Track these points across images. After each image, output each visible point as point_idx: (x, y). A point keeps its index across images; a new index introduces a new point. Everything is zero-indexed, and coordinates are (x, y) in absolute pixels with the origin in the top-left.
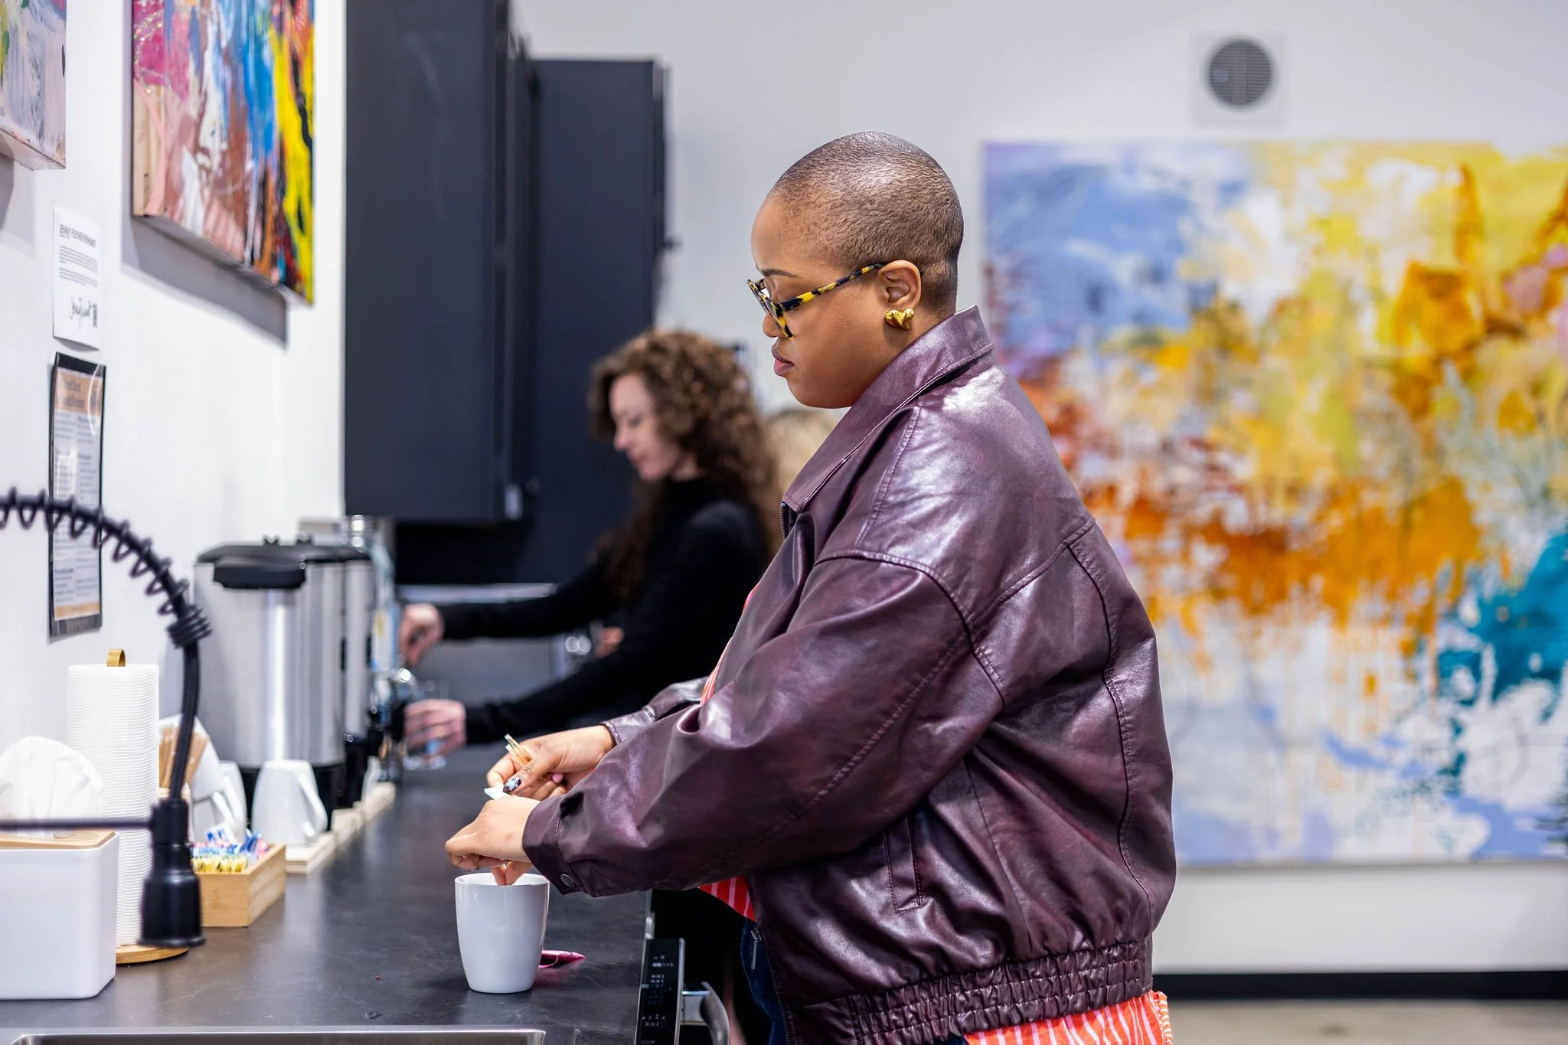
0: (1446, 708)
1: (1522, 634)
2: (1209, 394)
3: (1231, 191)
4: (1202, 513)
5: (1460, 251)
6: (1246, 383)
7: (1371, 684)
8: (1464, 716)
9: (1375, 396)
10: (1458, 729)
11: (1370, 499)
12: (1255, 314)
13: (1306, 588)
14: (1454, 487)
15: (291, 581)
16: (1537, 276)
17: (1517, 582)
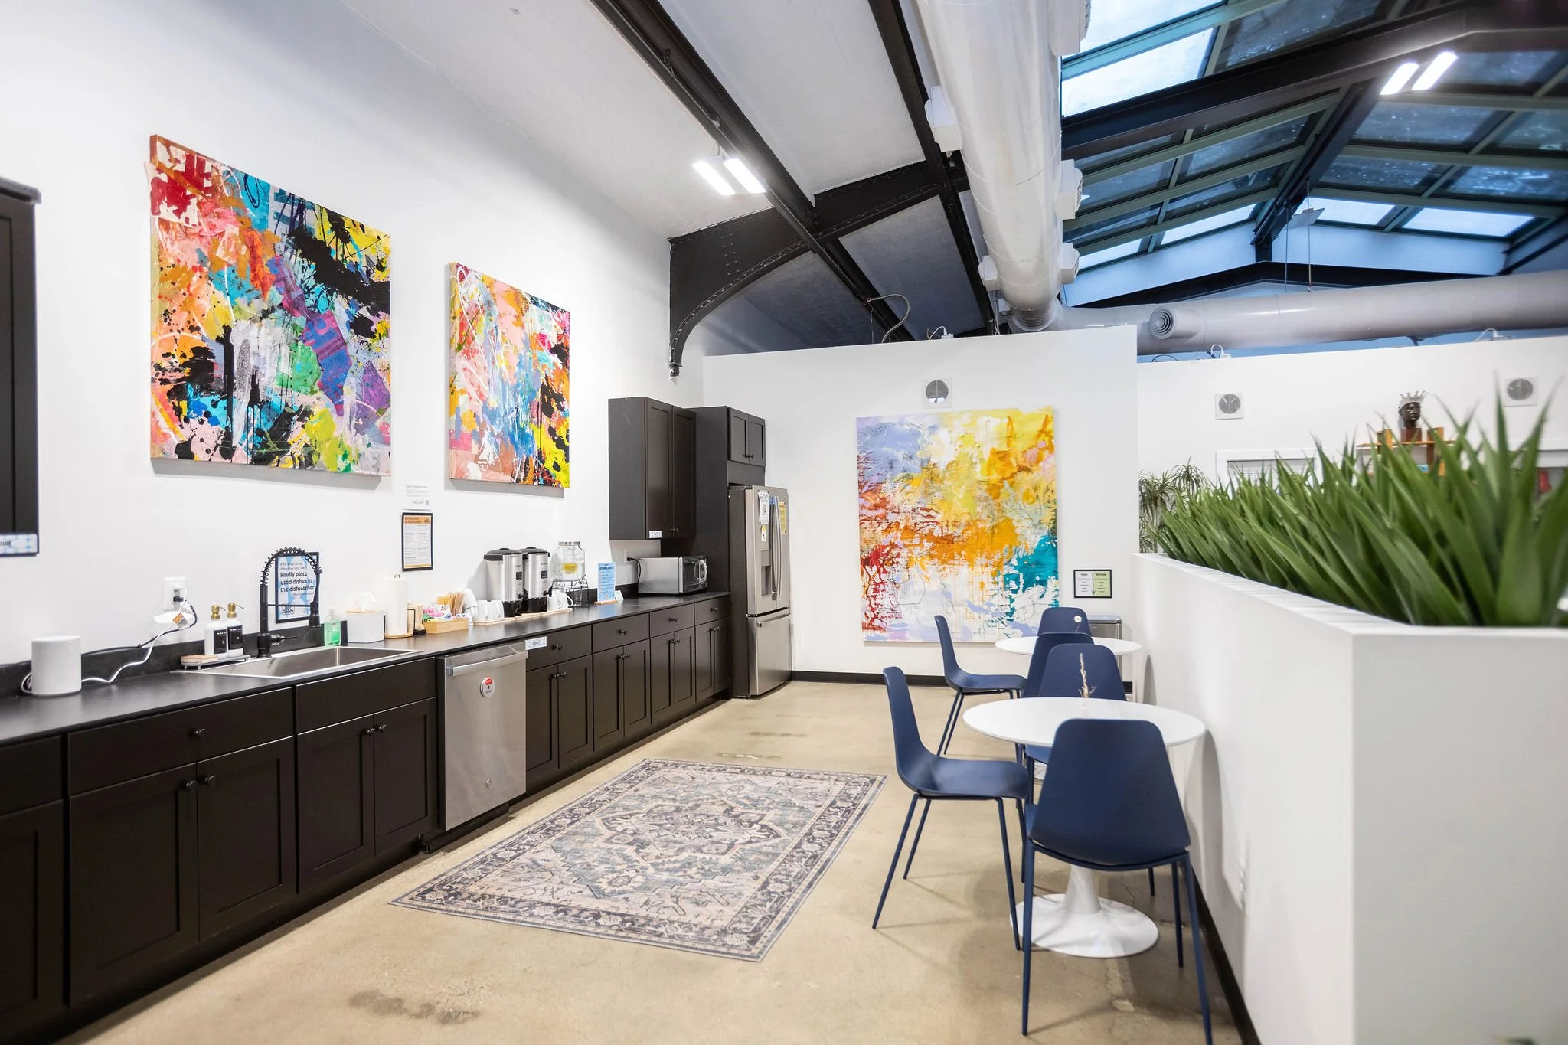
0: (1008, 593)
1: (1033, 569)
2: (927, 494)
3: (933, 429)
4: (926, 531)
5: (1008, 446)
6: (939, 490)
7: (982, 584)
8: (1013, 596)
9: (982, 493)
10: (1012, 601)
11: (980, 526)
12: (942, 467)
13: (960, 554)
14: (1009, 520)
15: (499, 558)
16: (1035, 451)
17: (1031, 552)
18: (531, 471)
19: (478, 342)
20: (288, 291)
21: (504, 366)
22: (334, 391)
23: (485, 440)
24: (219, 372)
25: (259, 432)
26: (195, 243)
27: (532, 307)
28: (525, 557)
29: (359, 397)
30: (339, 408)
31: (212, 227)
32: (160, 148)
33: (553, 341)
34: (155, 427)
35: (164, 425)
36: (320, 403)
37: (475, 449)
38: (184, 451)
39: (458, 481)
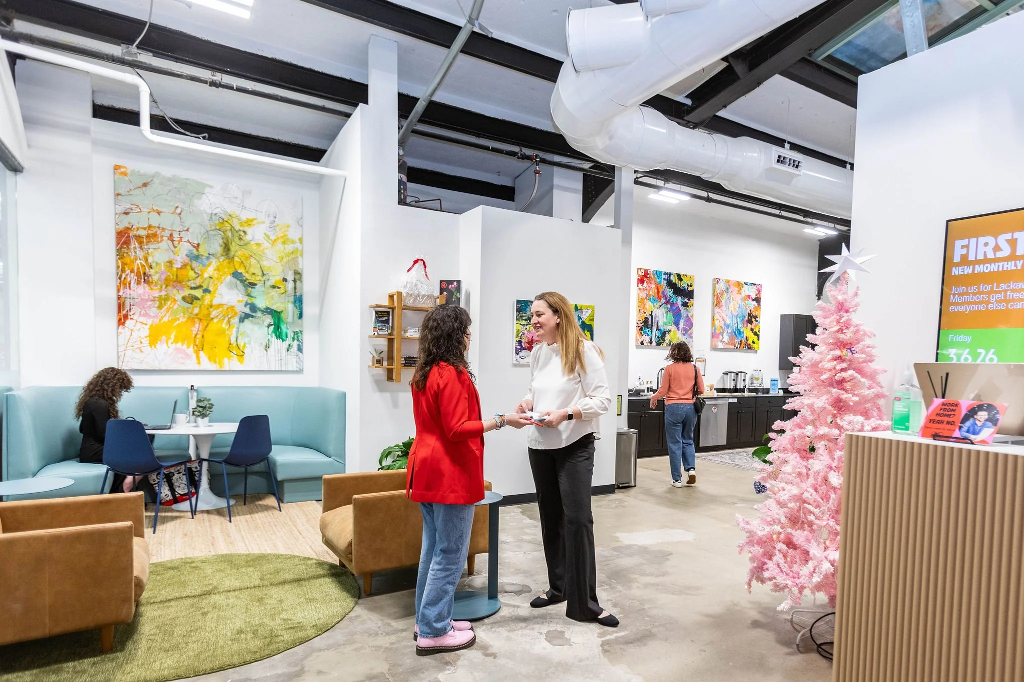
18: (743, 344)
19: (723, 302)
20: (666, 298)
21: (733, 309)
22: (677, 324)
23: (725, 335)
24: (650, 323)
25: (658, 337)
26: (646, 292)
27: (745, 286)
28: (737, 374)
29: (684, 325)
30: (678, 329)
31: (649, 287)
32: (639, 270)
33: (754, 296)
34: (637, 337)
35: (638, 335)
36: (673, 328)
37: (721, 337)
38: (642, 343)
39: (714, 348)
